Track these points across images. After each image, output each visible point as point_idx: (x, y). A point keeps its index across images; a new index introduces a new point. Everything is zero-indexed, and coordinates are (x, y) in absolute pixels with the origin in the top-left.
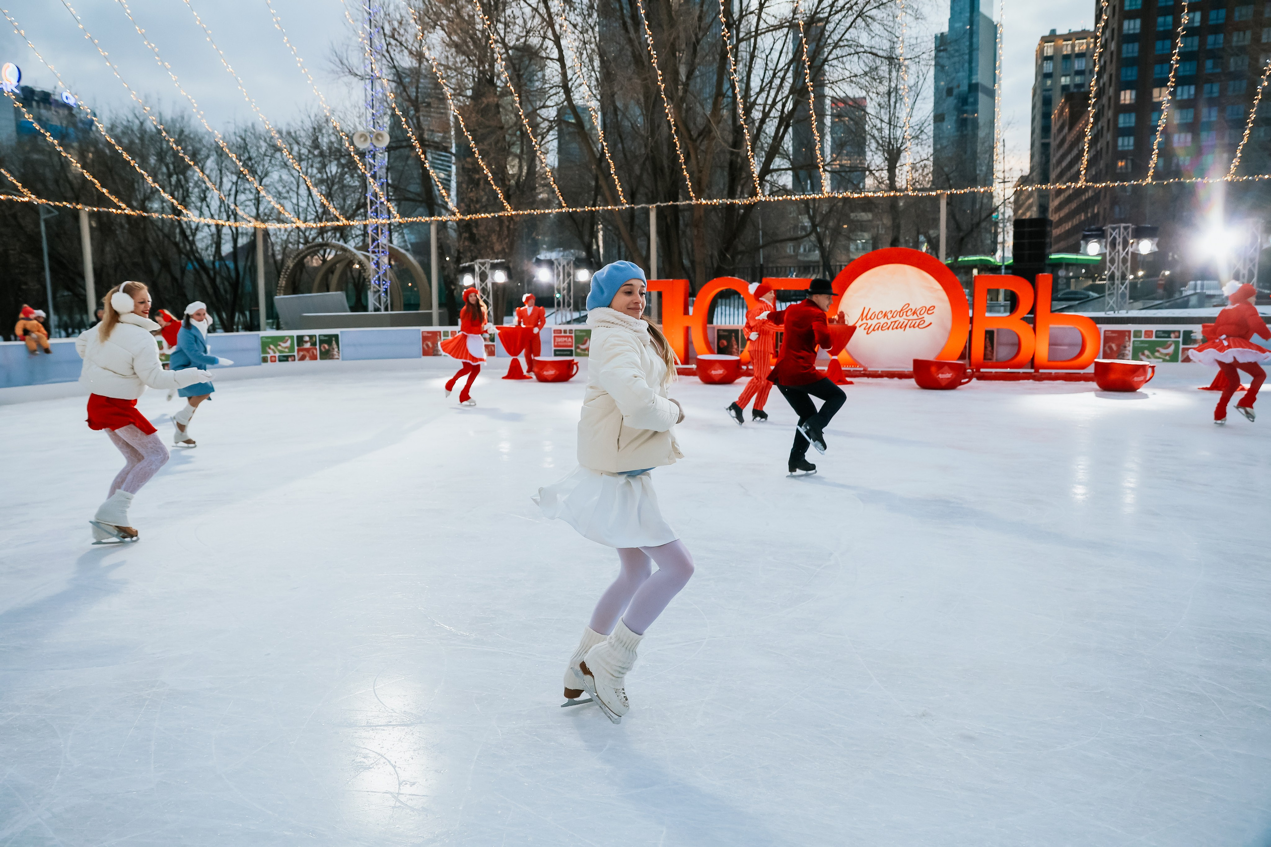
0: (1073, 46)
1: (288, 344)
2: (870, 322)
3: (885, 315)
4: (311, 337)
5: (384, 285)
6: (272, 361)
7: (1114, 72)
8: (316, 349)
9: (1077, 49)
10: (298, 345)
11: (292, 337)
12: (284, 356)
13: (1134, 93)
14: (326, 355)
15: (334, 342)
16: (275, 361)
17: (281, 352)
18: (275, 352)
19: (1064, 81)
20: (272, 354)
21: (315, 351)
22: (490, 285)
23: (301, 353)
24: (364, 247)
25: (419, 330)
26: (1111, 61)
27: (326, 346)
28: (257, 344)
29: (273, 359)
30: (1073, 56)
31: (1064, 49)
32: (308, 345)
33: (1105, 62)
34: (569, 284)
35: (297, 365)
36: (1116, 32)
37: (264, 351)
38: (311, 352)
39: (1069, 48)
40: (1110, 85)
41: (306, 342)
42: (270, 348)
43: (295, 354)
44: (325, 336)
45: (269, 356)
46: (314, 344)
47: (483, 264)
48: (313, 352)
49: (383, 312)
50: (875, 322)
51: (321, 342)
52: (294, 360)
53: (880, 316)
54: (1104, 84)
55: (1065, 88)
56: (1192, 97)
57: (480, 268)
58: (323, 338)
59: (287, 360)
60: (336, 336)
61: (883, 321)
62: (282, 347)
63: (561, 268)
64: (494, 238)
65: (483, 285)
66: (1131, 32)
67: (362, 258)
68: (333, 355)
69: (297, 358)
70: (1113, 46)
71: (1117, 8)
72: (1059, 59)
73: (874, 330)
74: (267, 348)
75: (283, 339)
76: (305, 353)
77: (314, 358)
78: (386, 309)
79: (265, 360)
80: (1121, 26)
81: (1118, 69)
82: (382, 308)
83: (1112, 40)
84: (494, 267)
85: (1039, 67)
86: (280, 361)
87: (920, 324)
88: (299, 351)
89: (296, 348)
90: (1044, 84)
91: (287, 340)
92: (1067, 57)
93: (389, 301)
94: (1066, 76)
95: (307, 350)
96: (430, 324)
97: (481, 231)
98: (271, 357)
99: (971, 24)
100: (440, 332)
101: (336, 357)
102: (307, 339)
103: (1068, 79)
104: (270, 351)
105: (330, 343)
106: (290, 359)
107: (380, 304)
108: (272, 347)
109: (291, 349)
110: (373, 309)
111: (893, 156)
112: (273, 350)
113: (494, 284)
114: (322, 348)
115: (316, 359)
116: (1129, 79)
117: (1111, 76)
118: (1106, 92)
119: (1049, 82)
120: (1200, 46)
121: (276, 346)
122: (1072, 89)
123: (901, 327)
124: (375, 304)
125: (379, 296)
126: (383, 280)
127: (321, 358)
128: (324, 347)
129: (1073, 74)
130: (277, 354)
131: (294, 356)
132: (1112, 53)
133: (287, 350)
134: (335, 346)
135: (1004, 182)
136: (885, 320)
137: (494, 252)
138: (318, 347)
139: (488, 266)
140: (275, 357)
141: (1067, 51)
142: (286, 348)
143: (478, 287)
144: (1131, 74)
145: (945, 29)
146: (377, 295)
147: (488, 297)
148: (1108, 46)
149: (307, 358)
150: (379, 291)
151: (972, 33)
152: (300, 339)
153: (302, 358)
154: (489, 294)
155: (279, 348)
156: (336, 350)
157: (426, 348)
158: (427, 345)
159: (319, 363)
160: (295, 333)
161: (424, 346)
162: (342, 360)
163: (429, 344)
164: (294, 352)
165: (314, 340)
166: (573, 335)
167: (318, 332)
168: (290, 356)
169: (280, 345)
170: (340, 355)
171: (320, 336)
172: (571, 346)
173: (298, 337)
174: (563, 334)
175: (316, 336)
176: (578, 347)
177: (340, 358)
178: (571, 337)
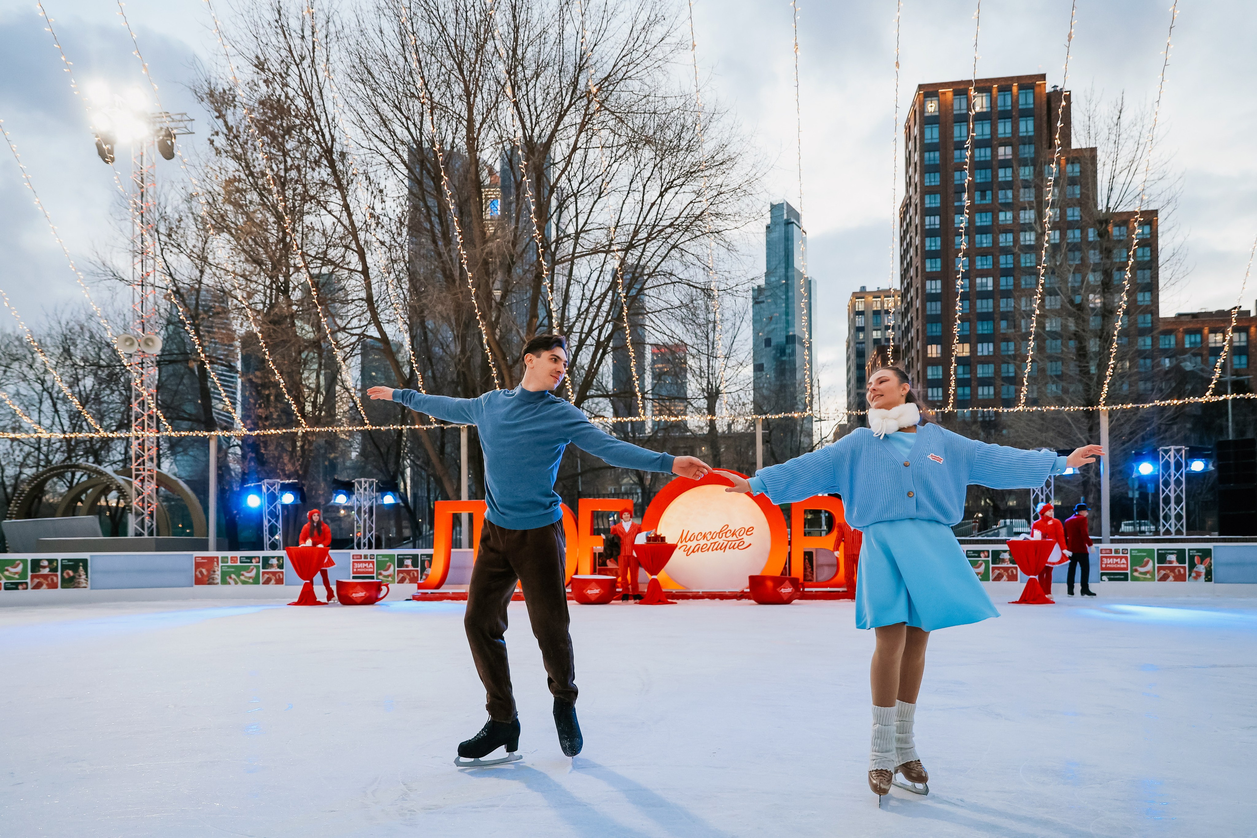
0: (882, 303)
1: (20, 568)
2: (689, 544)
3: (705, 536)
4: (51, 561)
5: (149, 507)
7: (920, 327)
8: (57, 576)
9: (886, 305)
10: (32, 571)
11: (24, 561)
12: (12, 584)
13: (939, 347)
14: (70, 583)
15: (81, 568)
17: (7, 578)
19: (876, 335)
21: (55, 578)
22: (279, 507)
23: (36, 581)
24: (126, 472)
25: (191, 556)
26: (917, 318)
27: (71, 573)
30: (883, 312)
31: (874, 305)
32: (46, 571)
33: (912, 318)
34: (371, 508)
35: (30, 594)
36: (920, 291)
38: (49, 579)
39: (879, 304)
40: (918, 339)
41: (44, 567)
43: (29, 581)
44: (69, 560)
46: (54, 570)
47: (273, 485)
48: (52, 580)
49: (146, 537)
50: (695, 543)
51: (64, 567)
52: (27, 588)
53: (699, 537)
54: (912, 338)
55: (876, 341)
56: (991, 354)
57: (268, 489)
58: (65, 563)
59: (17, 589)
60: (85, 561)
61: (702, 542)
62: (11, 573)
63: (362, 491)
64: (286, 459)
65: (271, 507)
66: (933, 291)
67: (122, 482)
68: (79, 583)
69: (30, 586)
70: (918, 303)
71: (919, 270)
72: (870, 315)
73: (693, 551)
75: (13, 563)
76: (41, 580)
77: (53, 586)
78: (151, 534)
80: (924, 286)
81: (924, 325)
82: (146, 533)
83: (917, 298)
84: (285, 488)
85: (852, 322)
86: (6, 589)
87: (739, 545)
88: (33, 577)
89: (30, 574)
90: (857, 337)
91: (18, 564)
92: (877, 313)
93: (154, 526)
94: (877, 330)
95: (45, 577)
96: (206, 549)
97: (270, 452)
99: (787, 279)
100: (217, 558)
101: (84, 585)
102: (46, 563)
103: (879, 332)
105: (75, 570)
106: (20, 587)
107: (143, 529)
109: (23, 574)
110: (133, 534)
111: (712, 395)
113: (285, 507)
114: (65, 574)
115: (56, 587)
116: (934, 334)
117: (918, 330)
118: (914, 345)
119: (861, 336)
120: (994, 308)
122: (883, 343)
123: (721, 549)
124: (136, 529)
125: (143, 520)
126: (149, 502)
127: (63, 587)
128: (68, 574)
129: (883, 329)
130: (3, 581)
131: (26, 584)
132: (917, 310)
133: (17, 576)
134: (82, 572)
135: (820, 420)
136: (705, 541)
137: (285, 474)
138: (59, 573)
139: (277, 487)
141: (877, 306)
142: (16, 573)
143: (266, 510)
144: (936, 330)
145: (762, 282)
146: (140, 518)
147: (276, 521)
148: (914, 303)
149: (45, 586)
150: (143, 514)
151: (788, 287)
152: (36, 564)
153: (38, 586)
154: (278, 517)
156: (84, 577)
157: (200, 576)
158: (201, 572)
159: (60, 592)
160: (29, 556)
161: (198, 573)
162: (92, 588)
163: (204, 571)
164: (26, 578)
165: (55, 564)
166: (375, 560)
167: (59, 556)
168: (21, 583)
169: (7, 570)
170: (89, 582)
171: (62, 560)
172: (373, 573)
173: (33, 561)
174: (363, 560)
175: (57, 560)
176: (381, 574)
177: (89, 586)
178: (373, 563)
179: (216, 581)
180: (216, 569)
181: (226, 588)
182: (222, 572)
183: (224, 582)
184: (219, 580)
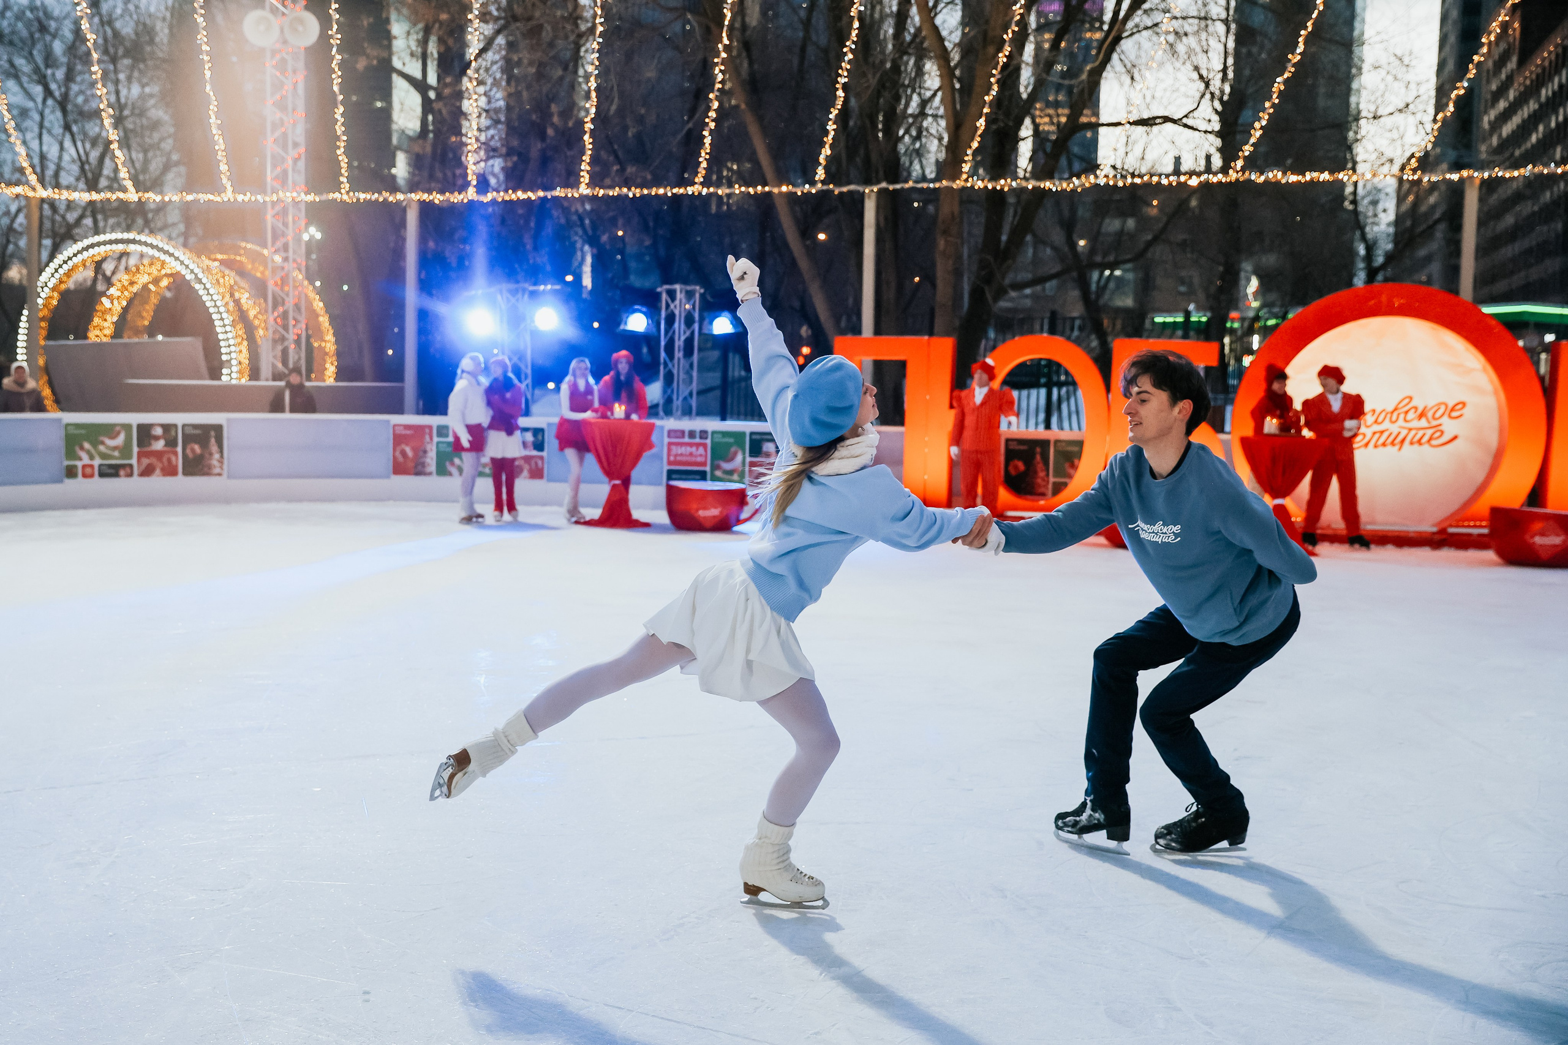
1: (120, 440)
4: (167, 428)
6: (85, 476)
8: (176, 454)
10: (139, 445)
11: (127, 427)
12: (110, 466)
14: (196, 466)
15: (213, 440)
16: (92, 476)
17: (103, 456)
18: (92, 458)
20: (86, 460)
21: (173, 458)
23: (145, 461)
25: (388, 422)
27: (197, 448)
28: (56, 439)
29: (88, 471)
32: (159, 445)
34: (689, 341)
37: (71, 454)
38: (165, 460)
41: (157, 438)
42: (82, 448)
43: (134, 461)
44: (195, 426)
45: (79, 464)
46: (171, 443)
47: (514, 292)
48: (169, 460)
51: (187, 439)
52: (131, 475)
58: (189, 431)
59: (116, 475)
60: (218, 429)
62: (108, 447)
68: (210, 467)
74: (77, 449)
75: (110, 430)
76: (153, 460)
77: (171, 471)
79: (71, 473)
86: (102, 475)
87: (1433, 438)
88: (140, 455)
89: (135, 449)
91: (118, 433)
95: (159, 455)
98: (84, 467)
101: (216, 470)
102: (158, 431)
104: (83, 455)
105: (204, 443)
106: (122, 472)
108: (87, 445)
109: (125, 450)
112: (88, 452)
114: (188, 451)
121: (95, 444)
123: (1391, 441)
127: (186, 473)
128: (193, 450)
130: (97, 462)
131: (131, 466)
133: (116, 454)
134: (214, 448)
138: (179, 449)
139: (524, 297)
140: (92, 466)
142: (115, 448)
147: (521, 360)
149: (158, 471)
152: (145, 432)
153: (147, 472)
155: (102, 448)
156: (217, 456)
157: (400, 459)
158: (404, 453)
159: (182, 483)
160: (135, 419)
161: (398, 454)
162: (229, 477)
163: (408, 450)
164: (130, 457)
165: (173, 433)
166: (708, 441)
167: (179, 419)
168: (123, 466)
169: (103, 443)
170: (225, 467)
171: (184, 426)
172: (704, 464)
173: (140, 427)
174: (687, 440)
175: (175, 426)
176: (718, 467)
177: (225, 473)
178: (705, 446)
179: (428, 470)
180: (428, 447)
181: (444, 481)
182: (438, 454)
183: (442, 471)
184: (432, 468)
